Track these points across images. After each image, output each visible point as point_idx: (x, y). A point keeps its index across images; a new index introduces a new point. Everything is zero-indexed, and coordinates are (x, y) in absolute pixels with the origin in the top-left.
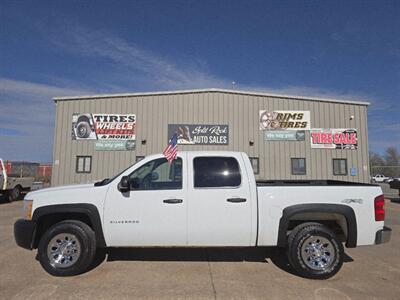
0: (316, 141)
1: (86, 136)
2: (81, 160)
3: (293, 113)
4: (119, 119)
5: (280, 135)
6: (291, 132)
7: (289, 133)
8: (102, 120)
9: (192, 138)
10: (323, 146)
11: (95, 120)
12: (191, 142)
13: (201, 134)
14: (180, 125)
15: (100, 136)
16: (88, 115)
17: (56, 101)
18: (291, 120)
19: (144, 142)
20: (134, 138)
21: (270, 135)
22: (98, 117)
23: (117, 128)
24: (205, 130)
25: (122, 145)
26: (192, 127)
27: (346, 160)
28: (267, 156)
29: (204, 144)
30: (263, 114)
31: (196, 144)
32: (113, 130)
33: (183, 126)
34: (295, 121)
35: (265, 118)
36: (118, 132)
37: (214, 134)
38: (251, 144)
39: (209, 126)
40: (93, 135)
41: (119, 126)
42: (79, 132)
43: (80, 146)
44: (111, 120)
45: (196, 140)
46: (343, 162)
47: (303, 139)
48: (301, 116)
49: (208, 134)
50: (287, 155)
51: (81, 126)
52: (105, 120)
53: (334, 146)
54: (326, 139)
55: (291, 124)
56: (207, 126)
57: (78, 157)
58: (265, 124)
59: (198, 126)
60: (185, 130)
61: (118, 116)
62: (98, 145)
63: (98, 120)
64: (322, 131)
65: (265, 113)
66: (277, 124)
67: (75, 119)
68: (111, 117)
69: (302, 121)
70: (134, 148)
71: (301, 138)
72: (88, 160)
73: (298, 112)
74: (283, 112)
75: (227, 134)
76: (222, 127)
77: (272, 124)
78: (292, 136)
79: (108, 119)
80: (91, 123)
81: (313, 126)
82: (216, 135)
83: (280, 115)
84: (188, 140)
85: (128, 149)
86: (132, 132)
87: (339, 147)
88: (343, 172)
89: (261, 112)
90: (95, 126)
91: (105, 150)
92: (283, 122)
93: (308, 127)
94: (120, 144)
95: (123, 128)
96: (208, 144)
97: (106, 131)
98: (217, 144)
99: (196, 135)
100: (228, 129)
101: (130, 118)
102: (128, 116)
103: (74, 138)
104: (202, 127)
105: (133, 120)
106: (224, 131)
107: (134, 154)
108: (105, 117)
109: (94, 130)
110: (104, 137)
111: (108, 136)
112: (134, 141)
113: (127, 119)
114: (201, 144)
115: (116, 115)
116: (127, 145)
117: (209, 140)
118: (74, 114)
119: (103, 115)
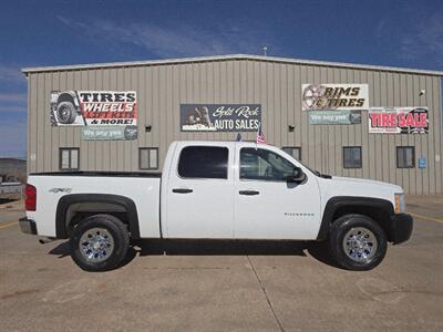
0: (376, 124)
1: (71, 121)
2: (65, 154)
3: (345, 87)
4: (113, 98)
5: (328, 116)
6: (343, 113)
7: (341, 114)
8: (91, 99)
9: (213, 122)
10: (384, 131)
11: (82, 99)
12: (211, 128)
13: (224, 117)
14: (197, 106)
15: (89, 121)
16: (72, 93)
17: (27, 73)
18: (343, 96)
19: (148, 129)
20: (134, 123)
21: (316, 117)
22: (86, 96)
23: (112, 110)
24: (229, 112)
25: (119, 133)
26: (213, 108)
27: (413, 148)
28: (311, 144)
29: (229, 130)
30: (306, 90)
31: (218, 130)
32: (107, 113)
33: (200, 107)
34: (348, 98)
35: (309, 94)
36: (114, 115)
37: (242, 117)
38: (291, 129)
39: (235, 107)
40: (79, 120)
41: (114, 106)
42: (61, 116)
43: (63, 135)
44: (103, 100)
45: (218, 125)
46: (409, 151)
47: (359, 121)
48: (356, 91)
49: (234, 117)
50: (338, 142)
51: (63, 108)
52: (96, 99)
53: (399, 130)
54: (388, 121)
55: (343, 102)
56: (232, 106)
57: (61, 149)
58: (309, 102)
59: (220, 106)
60: (203, 113)
61: (112, 93)
62: (87, 132)
63: (86, 100)
64: (383, 110)
65: (309, 88)
66: (325, 102)
67: (55, 98)
68: (103, 95)
69: (357, 98)
70: (135, 137)
71: (356, 119)
72: (74, 153)
73: (353, 86)
74: (334, 86)
75: (258, 117)
76: (252, 107)
77: (318, 101)
78: (344, 117)
79: (99, 98)
80: (77, 104)
81: (372, 104)
82: (244, 118)
83: (329, 90)
84: (207, 125)
85: (127, 138)
86: (132, 115)
87: (404, 131)
88: (410, 163)
89: (304, 86)
90: (81, 106)
91: (97, 139)
92: (333, 99)
93: (366, 106)
94: (117, 131)
95: (120, 110)
96: (235, 130)
97: (97, 114)
98: (245, 130)
99: (217, 118)
100: (260, 110)
101: (128, 96)
102: (126, 93)
103: (55, 124)
104: (226, 107)
105: (133, 99)
106: (255, 113)
107: (135, 145)
108: (95, 95)
109: (80, 113)
110: (95, 122)
111: (99, 120)
112: (134, 127)
113: (125, 98)
114: (224, 130)
115: (110, 92)
116: (126, 133)
117: (235, 125)
118: (52, 92)
119: (92, 92)
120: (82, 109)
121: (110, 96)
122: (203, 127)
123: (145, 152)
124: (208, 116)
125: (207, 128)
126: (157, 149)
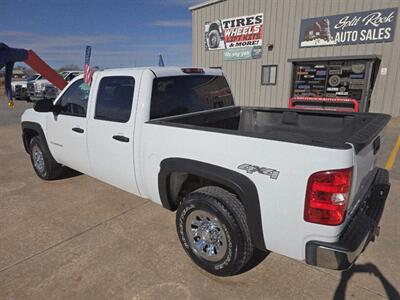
1: (217, 46)
4: (245, 22)
8: (229, 25)
11: (224, 26)
12: (330, 43)
13: (348, 28)
14: (316, 19)
15: (228, 44)
16: (217, 22)
17: (192, 11)
19: (271, 48)
20: (260, 44)
22: (226, 23)
23: (244, 33)
24: (355, 21)
26: (335, 19)
29: (352, 43)
31: (339, 44)
32: (240, 36)
36: (245, 38)
37: (370, 26)
39: (363, 14)
40: (222, 44)
41: (244, 30)
42: (211, 42)
43: (212, 57)
44: (238, 25)
45: (339, 37)
49: (360, 27)
51: (212, 35)
52: (233, 26)
56: (358, 15)
59: (342, 16)
60: (324, 25)
61: (245, 18)
62: (227, 54)
63: (226, 27)
67: (208, 27)
68: (238, 21)
70: (260, 55)
76: (385, 13)
79: (236, 23)
80: (221, 31)
82: (372, 27)
84: (327, 39)
85: (254, 58)
86: (258, 36)
90: (223, 32)
91: (234, 60)
94: (246, 52)
95: (250, 33)
96: (358, 42)
97: (233, 38)
98: (372, 42)
99: (340, 30)
100: (395, 15)
101: (257, 18)
102: (255, 16)
103: (207, 49)
104: (352, 16)
105: (260, 21)
106: (388, 19)
107: (259, 63)
108: (233, 22)
109: (222, 39)
110: (232, 45)
111: (235, 43)
112: (260, 47)
113: (254, 21)
114: (346, 43)
115: (243, 17)
116: (253, 52)
117: (359, 36)
118: (206, 23)
119: (231, 19)
120: (224, 35)
121: (243, 20)
122: (322, 42)
123: (267, 69)
124: (328, 30)
125: (326, 43)
126: (276, 66)
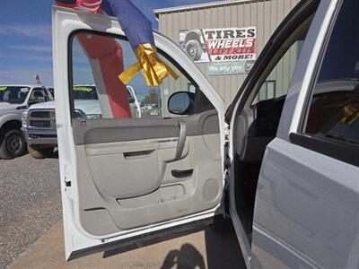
1: (197, 58)
2: (192, 88)
4: (235, 34)
8: (215, 36)
11: (206, 36)
15: (213, 57)
16: (198, 31)
17: (157, 15)
20: (254, 58)
22: (210, 33)
23: (233, 46)
25: (240, 68)
32: (229, 49)
36: (235, 51)
40: (205, 57)
41: (235, 42)
42: (189, 53)
44: (226, 37)
51: (190, 46)
52: (219, 37)
57: (189, 84)
61: (234, 29)
62: (212, 68)
63: (210, 37)
67: (183, 36)
68: (226, 32)
79: (222, 34)
80: (202, 42)
85: (247, 72)
86: (251, 50)
90: (206, 44)
91: (220, 74)
94: (238, 66)
95: (241, 46)
97: (220, 51)
101: (249, 31)
102: (247, 29)
105: (253, 35)
108: (219, 33)
109: (205, 50)
110: (219, 58)
111: (222, 56)
113: (246, 33)
115: (232, 29)
116: (246, 67)
118: (181, 31)
119: (215, 30)
120: (207, 46)
121: (232, 32)
126: (274, 81)
